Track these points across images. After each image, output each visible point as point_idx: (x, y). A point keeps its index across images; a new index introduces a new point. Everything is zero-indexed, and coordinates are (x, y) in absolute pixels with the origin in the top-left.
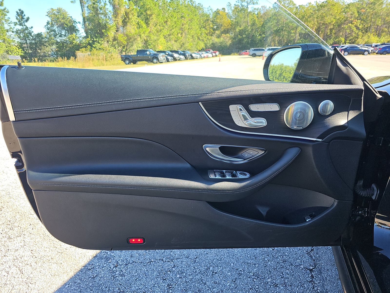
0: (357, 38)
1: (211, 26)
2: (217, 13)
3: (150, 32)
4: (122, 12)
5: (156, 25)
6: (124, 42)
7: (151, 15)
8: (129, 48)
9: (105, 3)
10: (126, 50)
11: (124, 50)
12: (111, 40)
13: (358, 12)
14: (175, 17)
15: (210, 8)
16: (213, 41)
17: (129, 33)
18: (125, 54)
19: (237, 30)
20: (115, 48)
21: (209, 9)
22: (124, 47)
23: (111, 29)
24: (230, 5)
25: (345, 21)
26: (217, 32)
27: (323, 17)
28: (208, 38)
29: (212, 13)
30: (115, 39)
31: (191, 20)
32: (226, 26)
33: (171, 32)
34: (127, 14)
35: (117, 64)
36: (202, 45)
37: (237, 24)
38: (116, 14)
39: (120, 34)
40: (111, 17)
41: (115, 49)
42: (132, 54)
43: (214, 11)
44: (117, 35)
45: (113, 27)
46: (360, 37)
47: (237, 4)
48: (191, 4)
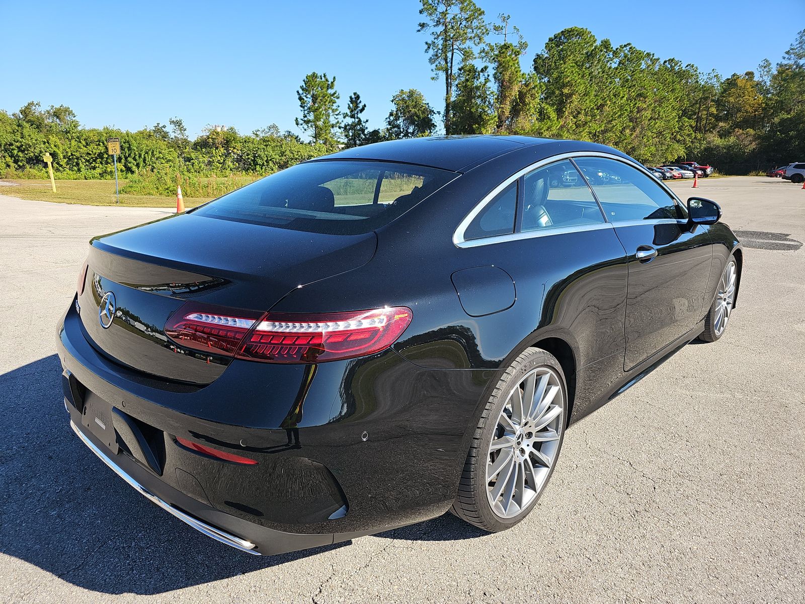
1: (713, 110)
2: (732, 83)
3: (562, 127)
4: (515, 91)
5: (579, 113)
7: (570, 96)
9: (488, 79)
14: (623, 97)
15: (715, 74)
16: (709, 143)
17: (522, 130)
19: (776, 120)
21: (712, 75)
23: (489, 123)
24: (767, 65)
26: (721, 124)
28: (695, 138)
29: (717, 85)
31: (660, 101)
32: (750, 110)
33: (610, 126)
34: (522, 95)
36: (681, 152)
37: (781, 106)
38: (502, 97)
40: (492, 102)
43: (723, 79)
45: (492, 119)
47: (785, 62)
48: (669, 66)
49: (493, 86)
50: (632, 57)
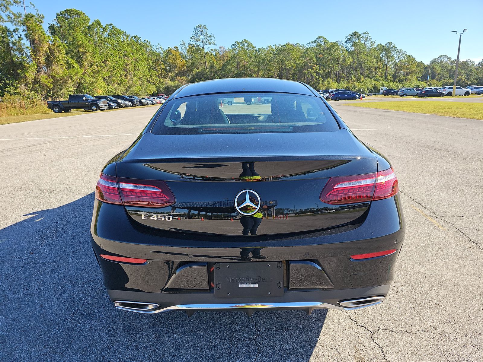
0: (319, 83)
1: (163, 66)
2: (169, 52)
3: (84, 73)
4: (45, 48)
5: (92, 65)
6: (50, 84)
7: (85, 53)
8: (57, 92)
9: (21, 37)
10: (53, 94)
11: (50, 95)
12: (31, 83)
13: (316, 57)
14: (117, 56)
15: (160, 47)
16: (166, 84)
17: (56, 74)
18: (51, 100)
19: (194, 73)
20: (37, 92)
21: (159, 47)
22: (49, 91)
23: (30, 69)
24: (183, 44)
25: (305, 66)
26: (170, 74)
27: (283, 62)
28: (160, 81)
29: (162, 52)
30: (36, 81)
31: (137, 60)
32: (180, 67)
33: (112, 73)
34: (51, 51)
35: (42, 112)
36: (153, 89)
37: (194, 65)
38: (36, 51)
39: (42, 75)
40: (29, 54)
41: (36, 94)
42: (62, 99)
43: (164, 50)
44: (40, 77)
45: (33, 67)
46: (321, 82)
47: (191, 43)
48: (135, 40)
49: (26, 43)
50: (115, 32)
